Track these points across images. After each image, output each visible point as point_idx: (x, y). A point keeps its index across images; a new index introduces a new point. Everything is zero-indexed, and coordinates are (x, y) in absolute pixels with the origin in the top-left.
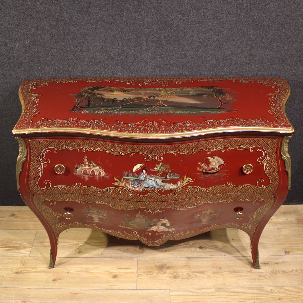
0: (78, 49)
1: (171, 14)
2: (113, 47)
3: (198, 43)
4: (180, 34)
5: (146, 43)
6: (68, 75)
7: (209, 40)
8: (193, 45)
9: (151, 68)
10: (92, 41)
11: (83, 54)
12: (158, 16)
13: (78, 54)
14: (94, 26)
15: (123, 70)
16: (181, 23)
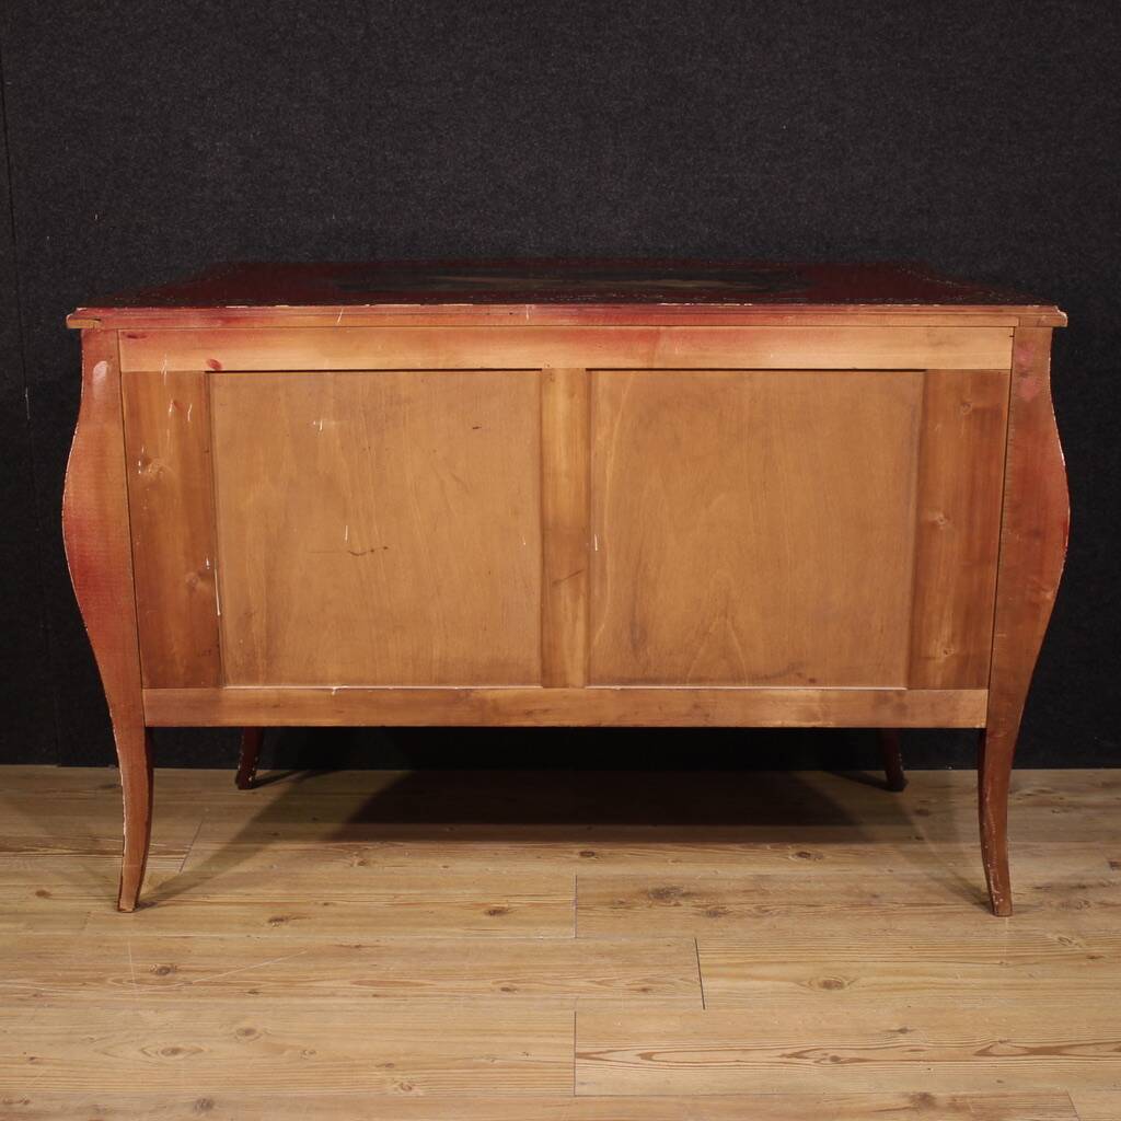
0: (409, 158)
1: (688, 55)
2: (513, 154)
3: (769, 145)
4: (717, 116)
5: (615, 145)
6: (368, 245)
7: (802, 135)
8: (756, 152)
9: (627, 225)
10: (452, 134)
11: (421, 177)
12: (651, 59)
13: (406, 176)
14: (461, 89)
15: (540, 230)
16: (717, 82)
